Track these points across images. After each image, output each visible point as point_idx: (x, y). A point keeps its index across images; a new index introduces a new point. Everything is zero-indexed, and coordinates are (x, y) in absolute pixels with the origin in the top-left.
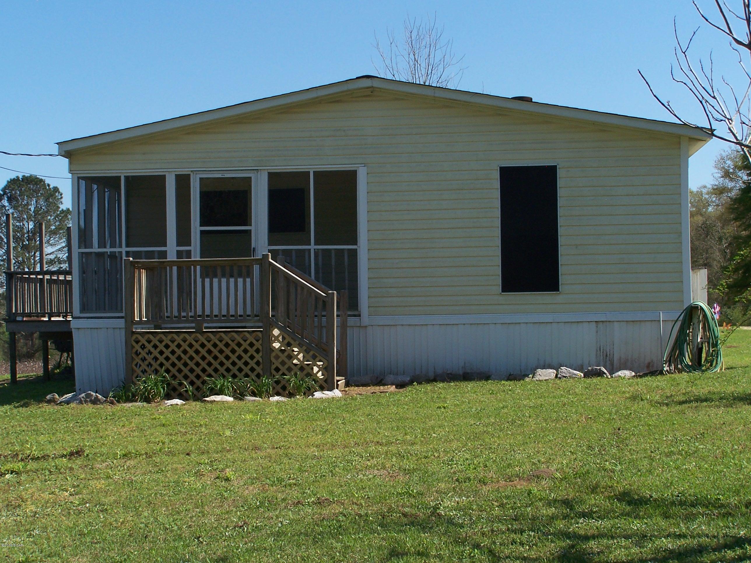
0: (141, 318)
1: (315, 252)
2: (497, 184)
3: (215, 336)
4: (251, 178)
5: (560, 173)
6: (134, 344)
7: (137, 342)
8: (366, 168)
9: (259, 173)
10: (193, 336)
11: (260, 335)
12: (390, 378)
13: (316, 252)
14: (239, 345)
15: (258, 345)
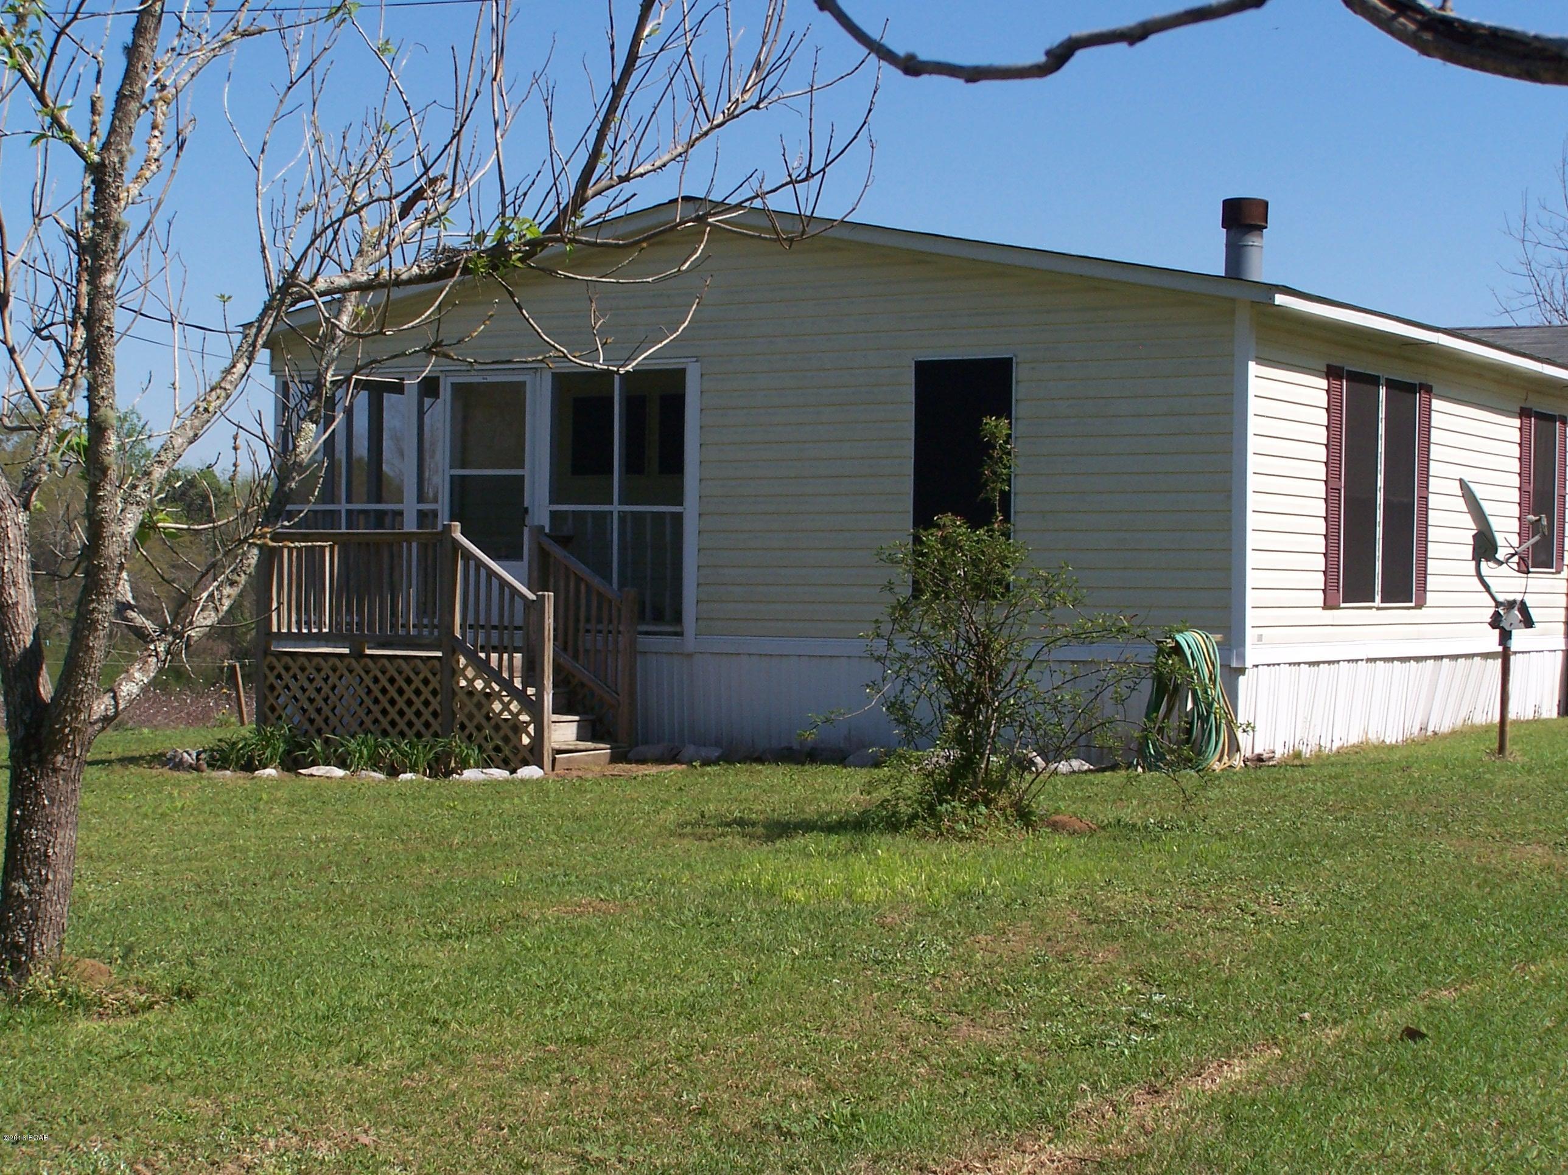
0: (289, 628)
1: (619, 516)
2: (909, 393)
3: (375, 663)
4: (524, 383)
5: (1020, 374)
6: (268, 672)
7: (272, 668)
8: (698, 364)
9: (538, 374)
10: (347, 661)
11: (436, 663)
12: (689, 750)
13: (623, 516)
14: (409, 681)
15: (434, 683)
